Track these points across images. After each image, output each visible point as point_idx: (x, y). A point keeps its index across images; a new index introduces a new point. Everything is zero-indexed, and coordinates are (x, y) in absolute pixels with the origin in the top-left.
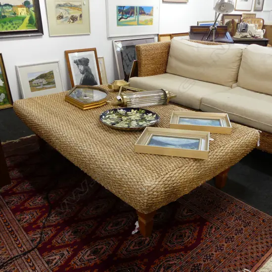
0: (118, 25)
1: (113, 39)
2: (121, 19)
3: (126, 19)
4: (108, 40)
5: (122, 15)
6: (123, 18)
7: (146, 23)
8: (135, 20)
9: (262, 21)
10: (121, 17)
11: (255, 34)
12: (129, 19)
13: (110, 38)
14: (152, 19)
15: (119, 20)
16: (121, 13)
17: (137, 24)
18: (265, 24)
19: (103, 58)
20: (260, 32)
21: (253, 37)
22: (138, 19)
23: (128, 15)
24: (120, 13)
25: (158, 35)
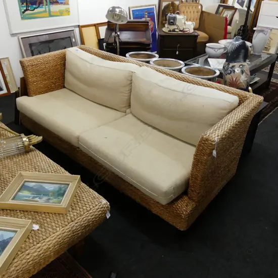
0: (23, 18)
1: (18, 35)
2: (25, 11)
3: (33, 10)
4: (12, 36)
5: (27, 6)
6: (29, 10)
7: (61, 13)
8: (45, 11)
9: (200, 7)
10: (25, 8)
11: (185, 27)
12: (36, 10)
13: (13, 35)
14: (69, 8)
15: (23, 12)
16: (25, 4)
17: (48, 16)
18: (203, 10)
19: (7, 58)
20: (189, 25)
21: (180, 31)
22: (49, 10)
23: (34, 6)
24: (23, 4)
25: (79, 26)
